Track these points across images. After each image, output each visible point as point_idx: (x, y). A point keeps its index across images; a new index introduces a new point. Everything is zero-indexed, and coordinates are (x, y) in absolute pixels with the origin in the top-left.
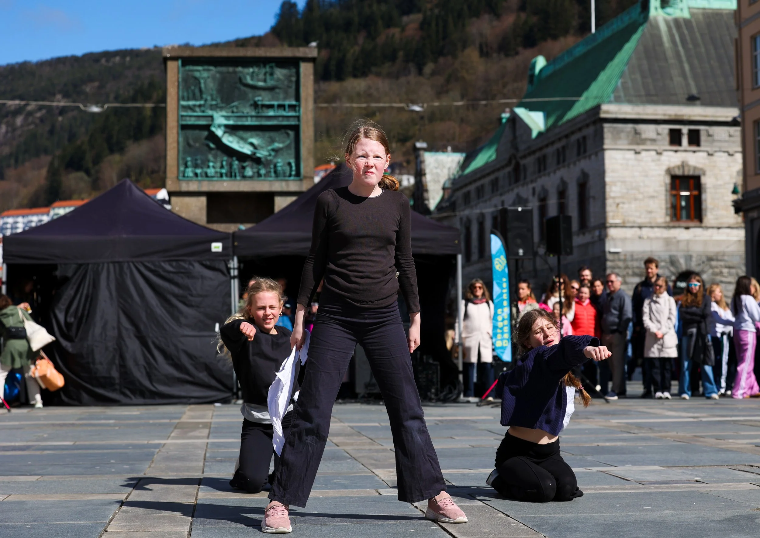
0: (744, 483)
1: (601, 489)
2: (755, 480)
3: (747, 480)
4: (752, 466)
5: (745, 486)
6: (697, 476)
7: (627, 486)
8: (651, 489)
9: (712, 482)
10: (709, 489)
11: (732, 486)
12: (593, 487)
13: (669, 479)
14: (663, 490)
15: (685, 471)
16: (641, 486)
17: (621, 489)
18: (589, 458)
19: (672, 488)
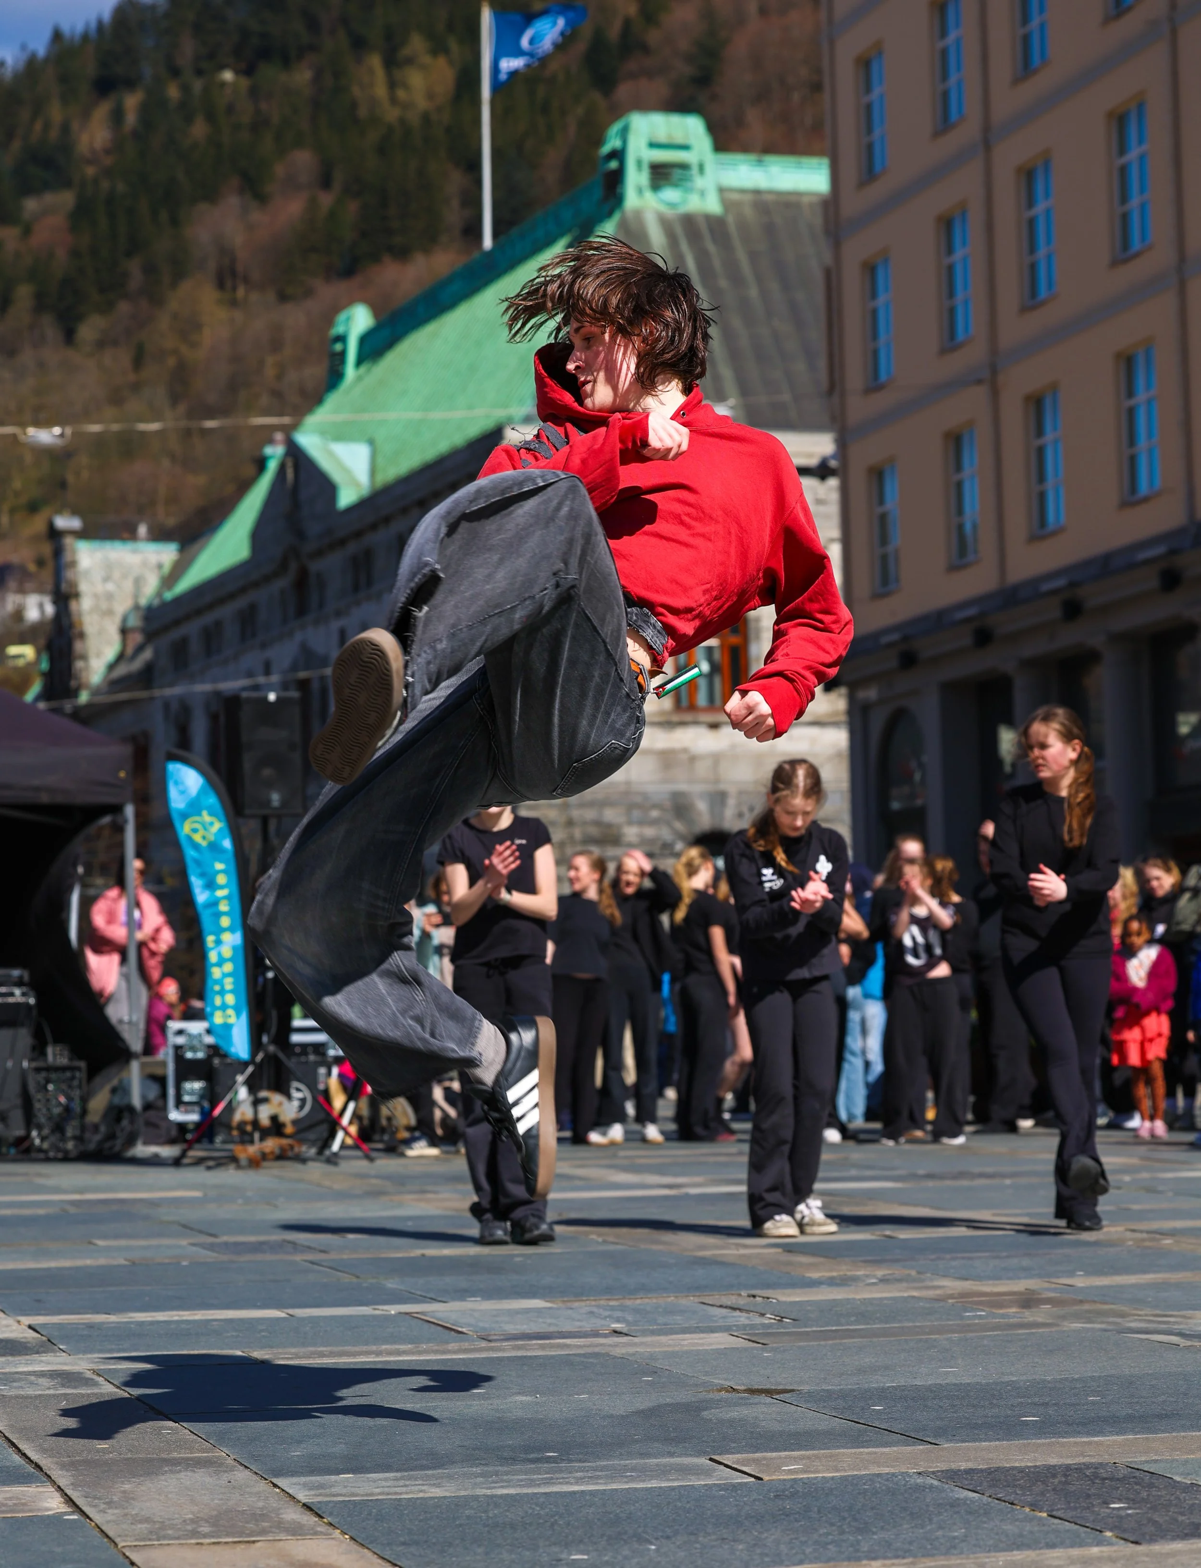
0: (716, 1335)
1: (390, 1353)
2: (745, 1327)
3: (727, 1329)
4: (754, 1296)
5: (720, 1340)
6: (618, 1320)
7: (451, 1346)
8: (504, 1350)
9: (644, 1333)
10: (631, 1350)
11: (686, 1342)
12: (374, 1348)
13: (552, 1329)
14: (529, 1354)
15: (595, 1310)
16: (484, 1344)
17: (436, 1352)
18: (391, 1284)
19: (552, 1346)
